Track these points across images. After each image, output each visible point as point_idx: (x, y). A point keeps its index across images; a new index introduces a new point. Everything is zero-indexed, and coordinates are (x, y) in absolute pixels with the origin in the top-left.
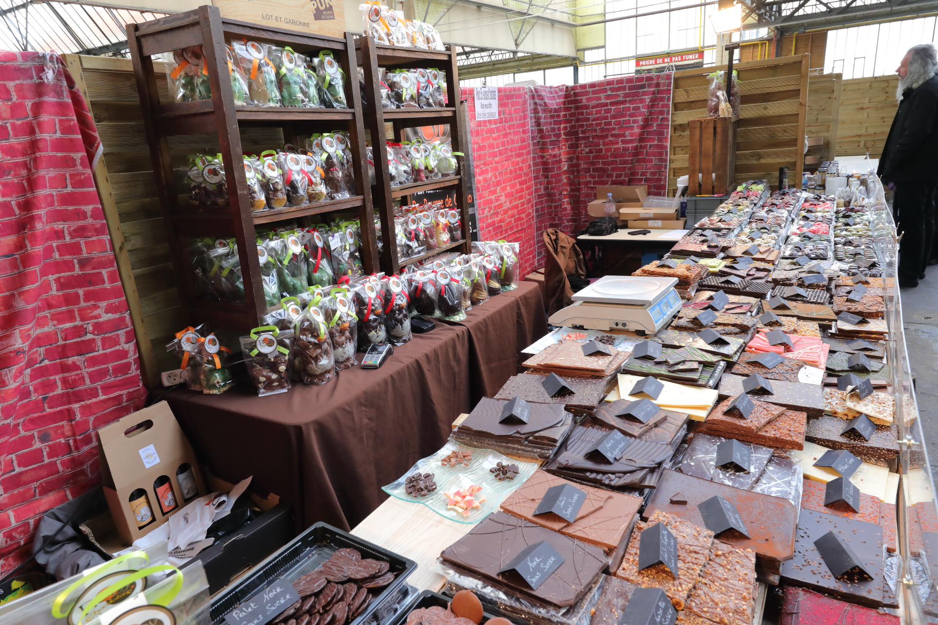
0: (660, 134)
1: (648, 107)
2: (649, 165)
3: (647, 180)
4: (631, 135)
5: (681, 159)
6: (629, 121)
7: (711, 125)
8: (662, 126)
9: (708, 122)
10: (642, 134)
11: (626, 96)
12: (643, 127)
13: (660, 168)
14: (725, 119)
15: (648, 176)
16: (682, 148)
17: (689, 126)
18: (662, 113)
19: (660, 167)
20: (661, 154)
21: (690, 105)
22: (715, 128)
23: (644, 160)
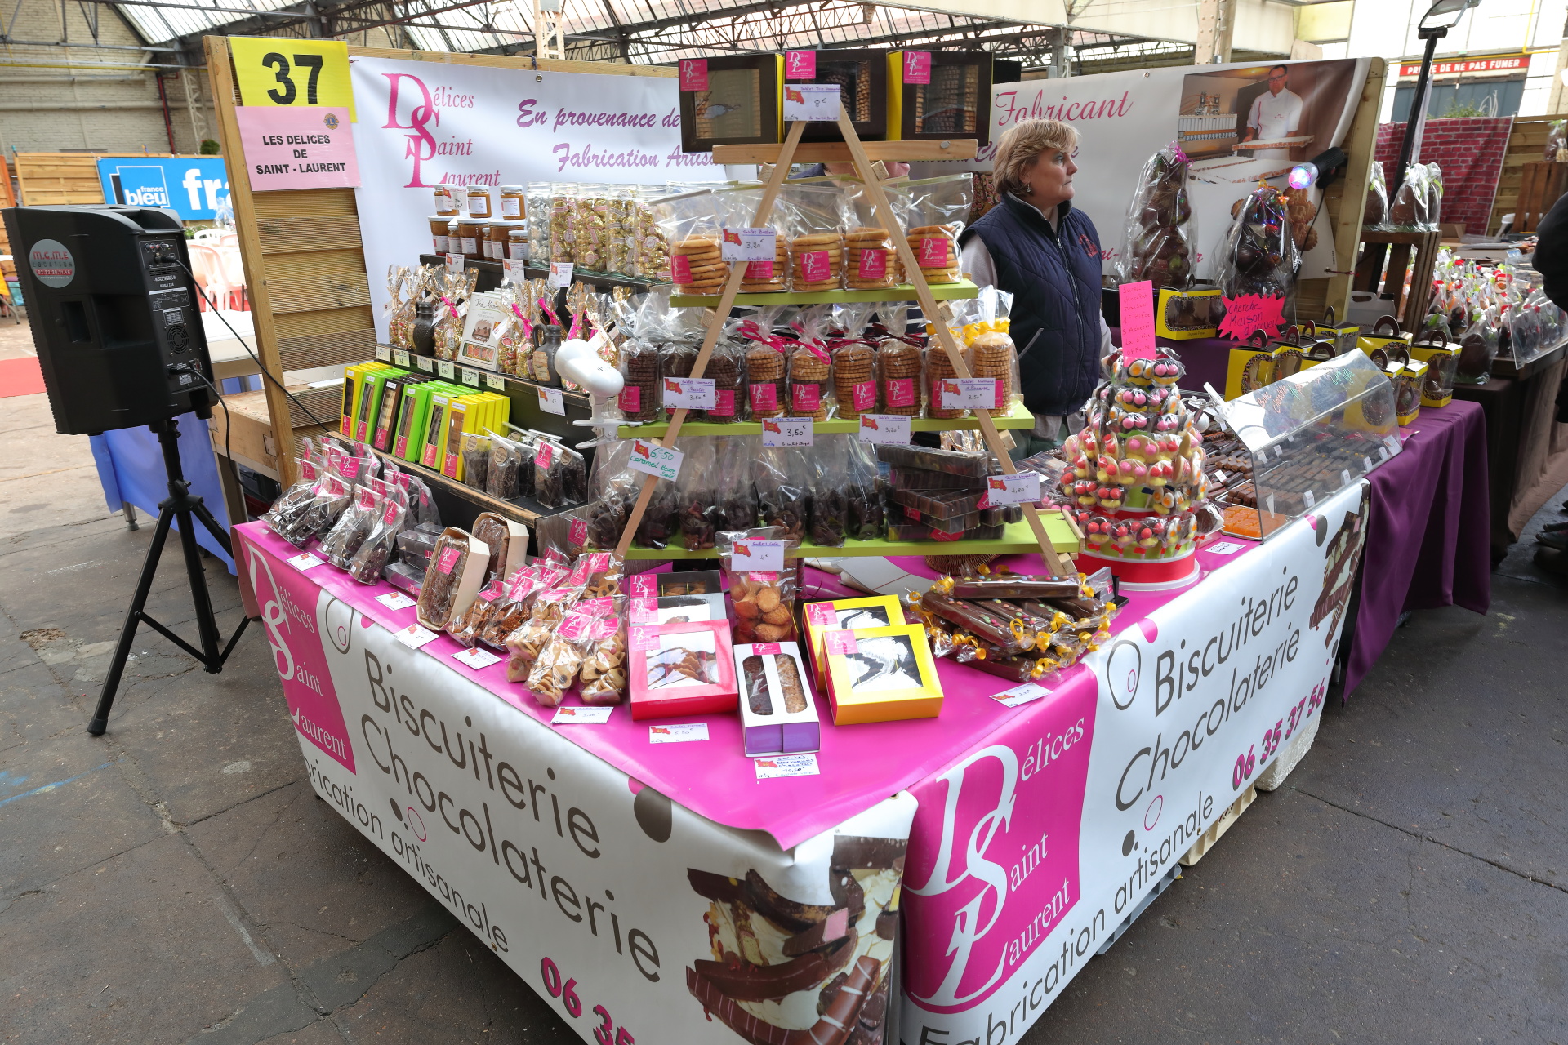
0: (1490, 176)
1: (1481, 149)
2: (1472, 204)
3: (1466, 219)
4: (1457, 174)
5: (1510, 199)
6: (1457, 161)
7: (1546, 169)
8: (1493, 167)
9: (1544, 165)
10: (1469, 174)
11: (1458, 136)
12: (1472, 167)
13: (1483, 209)
14: (1561, 163)
15: (1469, 215)
16: (1511, 189)
17: (1524, 168)
18: (1495, 155)
19: (1483, 206)
20: (1486, 194)
21: (1526, 149)
22: (1550, 172)
23: (1467, 199)
